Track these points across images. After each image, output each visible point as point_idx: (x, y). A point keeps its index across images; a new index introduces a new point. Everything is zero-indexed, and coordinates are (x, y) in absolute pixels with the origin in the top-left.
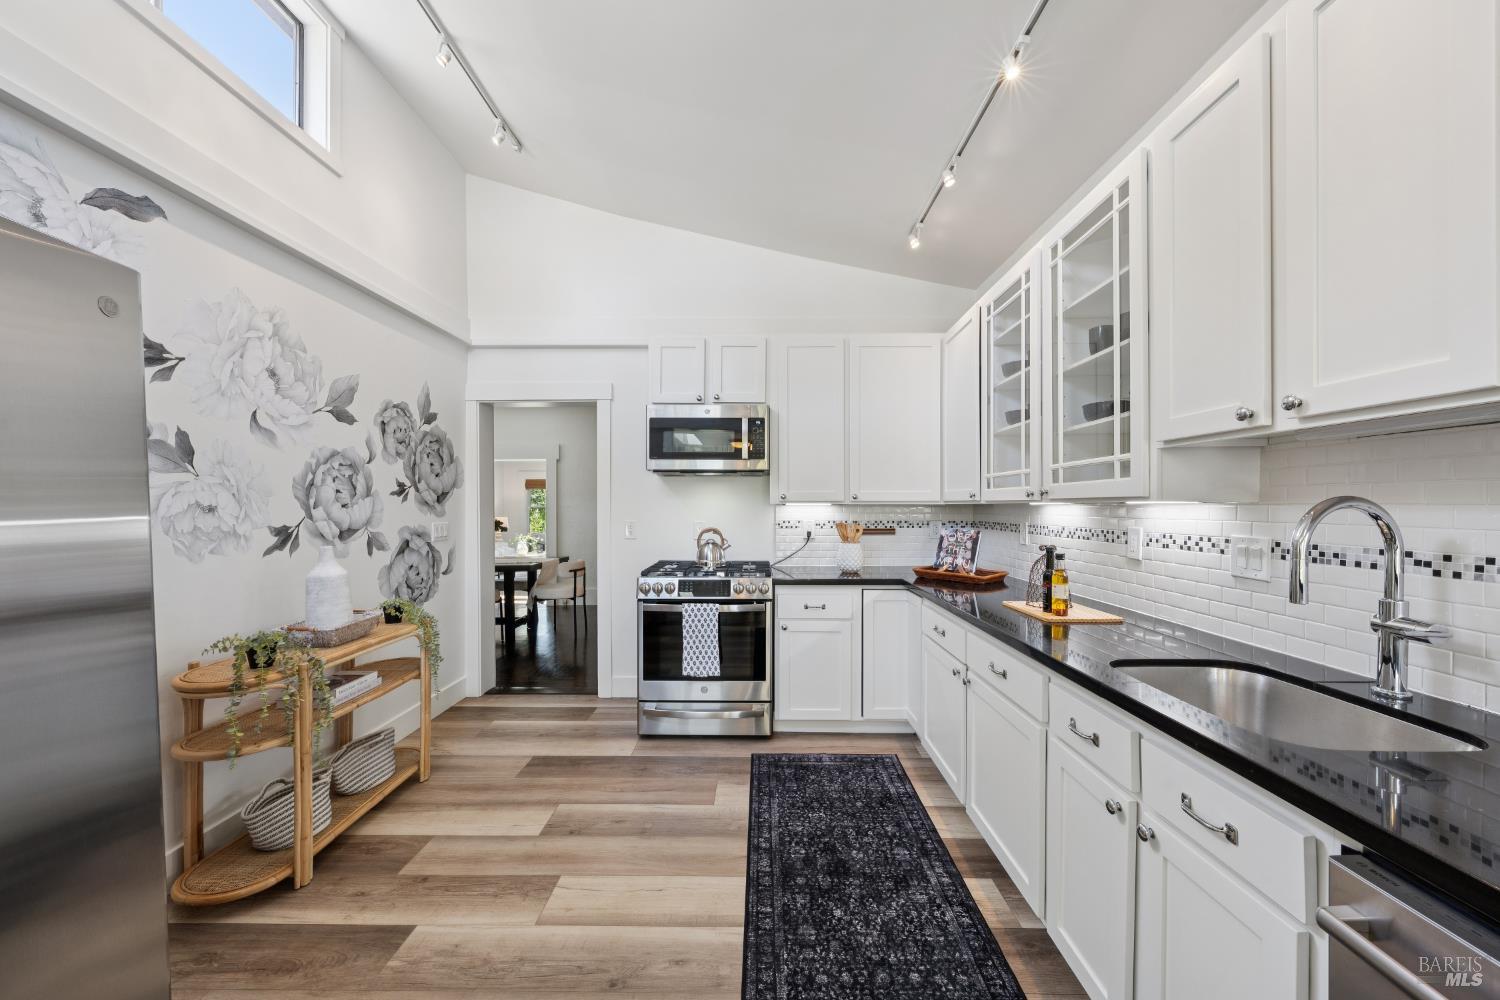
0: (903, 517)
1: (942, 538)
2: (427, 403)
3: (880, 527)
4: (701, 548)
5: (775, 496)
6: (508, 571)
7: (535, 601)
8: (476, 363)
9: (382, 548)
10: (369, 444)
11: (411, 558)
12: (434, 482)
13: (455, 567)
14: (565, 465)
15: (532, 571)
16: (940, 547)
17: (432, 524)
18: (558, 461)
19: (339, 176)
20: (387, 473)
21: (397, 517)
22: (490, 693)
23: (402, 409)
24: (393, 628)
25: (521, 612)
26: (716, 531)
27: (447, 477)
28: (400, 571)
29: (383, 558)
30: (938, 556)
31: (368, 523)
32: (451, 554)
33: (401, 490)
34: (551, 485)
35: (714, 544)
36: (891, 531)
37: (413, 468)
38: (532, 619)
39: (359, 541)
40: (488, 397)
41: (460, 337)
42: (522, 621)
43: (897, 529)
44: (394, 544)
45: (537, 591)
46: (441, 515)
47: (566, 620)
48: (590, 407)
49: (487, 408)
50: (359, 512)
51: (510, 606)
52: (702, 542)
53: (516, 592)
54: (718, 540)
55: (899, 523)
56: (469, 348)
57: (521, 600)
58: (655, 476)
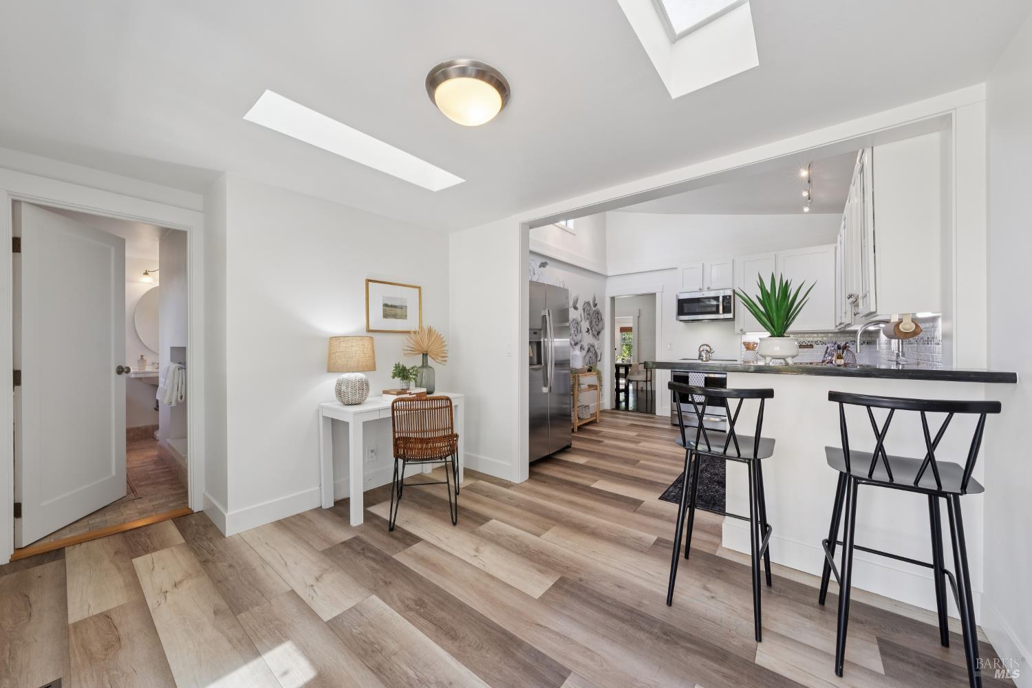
0: (816, 339)
1: (828, 348)
2: (595, 300)
3: (804, 344)
4: (700, 352)
5: (737, 330)
6: (618, 367)
7: (629, 381)
8: (609, 282)
9: (584, 350)
10: (581, 316)
11: (590, 354)
12: (597, 328)
13: (602, 359)
14: (642, 318)
15: (627, 367)
16: (826, 352)
17: (596, 343)
18: (639, 317)
19: (574, 235)
20: (585, 325)
21: (587, 339)
22: (613, 409)
23: (588, 303)
24: (589, 373)
25: (622, 387)
26: (707, 345)
27: (600, 326)
28: (588, 357)
29: (584, 353)
30: (824, 356)
31: (581, 341)
32: (601, 354)
33: (588, 331)
34: (635, 330)
35: (707, 351)
36: (811, 346)
37: (591, 323)
38: (626, 391)
39: (579, 346)
40: (612, 295)
41: (603, 273)
42: (622, 391)
43: (815, 346)
44: (586, 349)
45: (629, 377)
46: (598, 340)
47: (642, 395)
48: (654, 295)
49: (613, 299)
50: (579, 337)
51: (618, 384)
52: (701, 349)
53: (620, 379)
54: (708, 349)
55: (816, 342)
56: (606, 277)
57: (622, 381)
58: (681, 323)
